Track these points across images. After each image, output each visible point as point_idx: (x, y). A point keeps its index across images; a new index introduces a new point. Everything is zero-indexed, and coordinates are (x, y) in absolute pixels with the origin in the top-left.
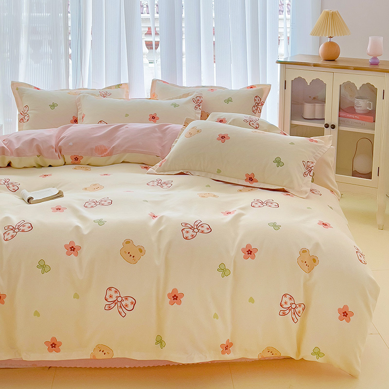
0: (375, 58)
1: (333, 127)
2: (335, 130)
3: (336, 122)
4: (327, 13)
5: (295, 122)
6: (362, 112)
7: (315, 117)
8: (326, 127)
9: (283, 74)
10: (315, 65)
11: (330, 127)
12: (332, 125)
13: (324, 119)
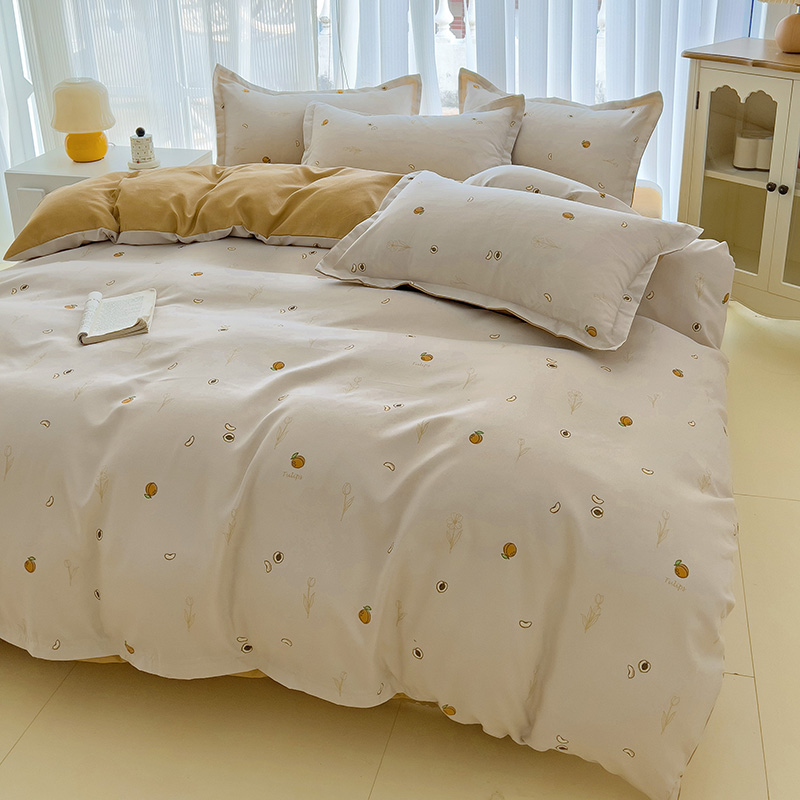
1: (784, 190)
2: (789, 198)
3: (791, 183)
5: (712, 174)
7: (755, 165)
8: (770, 190)
9: (695, 79)
10: (756, 64)
11: (776, 191)
12: (782, 187)
13: (768, 171)
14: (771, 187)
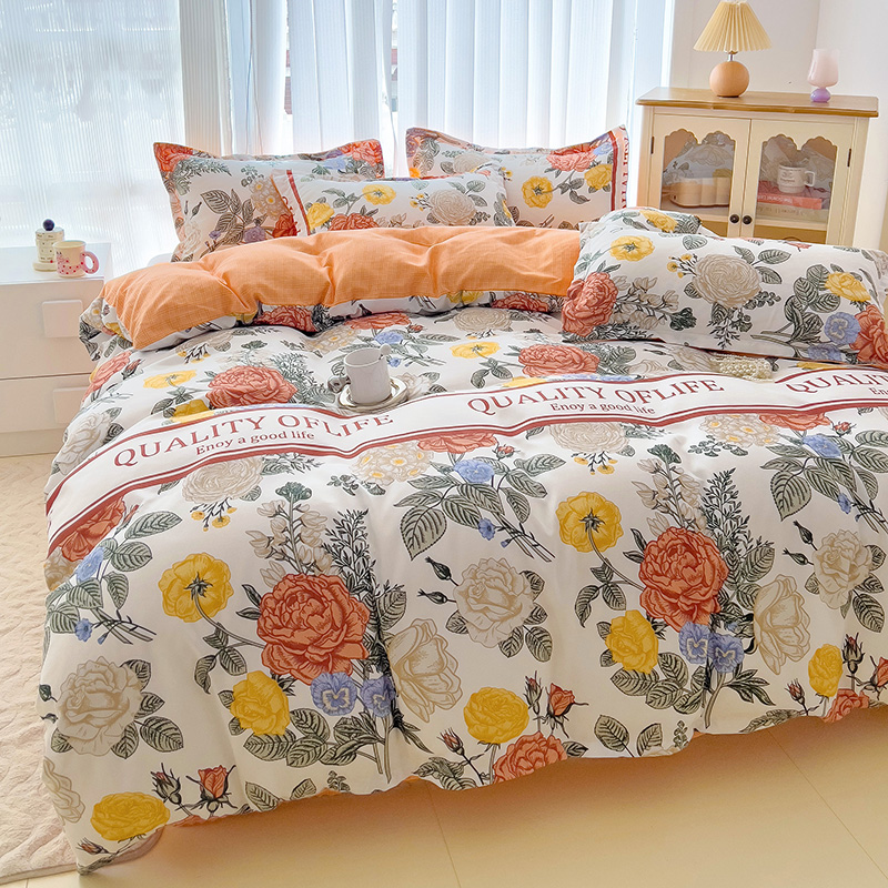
0: (823, 90)
1: (748, 220)
2: (752, 227)
3: (752, 213)
4: (732, 8)
6: (794, 191)
7: (715, 201)
8: (734, 222)
9: (649, 125)
10: (717, 107)
11: (741, 221)
12: (745, 218)
13: (728, 206)
14: (735, 219)
